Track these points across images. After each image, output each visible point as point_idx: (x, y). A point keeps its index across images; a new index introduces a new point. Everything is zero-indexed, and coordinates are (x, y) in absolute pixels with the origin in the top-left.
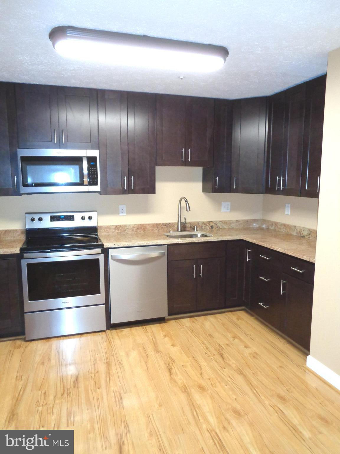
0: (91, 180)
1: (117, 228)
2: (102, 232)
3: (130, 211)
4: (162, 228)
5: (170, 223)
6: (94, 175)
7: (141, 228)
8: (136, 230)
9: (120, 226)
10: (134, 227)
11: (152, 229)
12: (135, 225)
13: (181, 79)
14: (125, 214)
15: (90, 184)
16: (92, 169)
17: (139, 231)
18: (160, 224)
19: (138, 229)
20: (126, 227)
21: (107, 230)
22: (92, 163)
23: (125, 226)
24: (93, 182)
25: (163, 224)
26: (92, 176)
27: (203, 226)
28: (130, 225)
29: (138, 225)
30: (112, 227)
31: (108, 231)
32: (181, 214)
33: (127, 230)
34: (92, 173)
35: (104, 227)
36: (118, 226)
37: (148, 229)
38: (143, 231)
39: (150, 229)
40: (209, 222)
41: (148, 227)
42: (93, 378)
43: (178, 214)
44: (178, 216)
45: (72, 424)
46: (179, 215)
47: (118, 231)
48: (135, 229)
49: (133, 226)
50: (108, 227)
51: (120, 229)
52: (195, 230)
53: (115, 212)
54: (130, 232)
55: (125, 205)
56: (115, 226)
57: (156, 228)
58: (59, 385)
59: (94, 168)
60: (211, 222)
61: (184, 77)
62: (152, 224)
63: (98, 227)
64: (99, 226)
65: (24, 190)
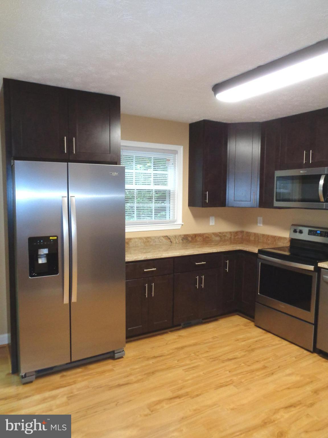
15: (326, 201)
42: (239, 366)
58: (219, 354)
65: (276, 204)
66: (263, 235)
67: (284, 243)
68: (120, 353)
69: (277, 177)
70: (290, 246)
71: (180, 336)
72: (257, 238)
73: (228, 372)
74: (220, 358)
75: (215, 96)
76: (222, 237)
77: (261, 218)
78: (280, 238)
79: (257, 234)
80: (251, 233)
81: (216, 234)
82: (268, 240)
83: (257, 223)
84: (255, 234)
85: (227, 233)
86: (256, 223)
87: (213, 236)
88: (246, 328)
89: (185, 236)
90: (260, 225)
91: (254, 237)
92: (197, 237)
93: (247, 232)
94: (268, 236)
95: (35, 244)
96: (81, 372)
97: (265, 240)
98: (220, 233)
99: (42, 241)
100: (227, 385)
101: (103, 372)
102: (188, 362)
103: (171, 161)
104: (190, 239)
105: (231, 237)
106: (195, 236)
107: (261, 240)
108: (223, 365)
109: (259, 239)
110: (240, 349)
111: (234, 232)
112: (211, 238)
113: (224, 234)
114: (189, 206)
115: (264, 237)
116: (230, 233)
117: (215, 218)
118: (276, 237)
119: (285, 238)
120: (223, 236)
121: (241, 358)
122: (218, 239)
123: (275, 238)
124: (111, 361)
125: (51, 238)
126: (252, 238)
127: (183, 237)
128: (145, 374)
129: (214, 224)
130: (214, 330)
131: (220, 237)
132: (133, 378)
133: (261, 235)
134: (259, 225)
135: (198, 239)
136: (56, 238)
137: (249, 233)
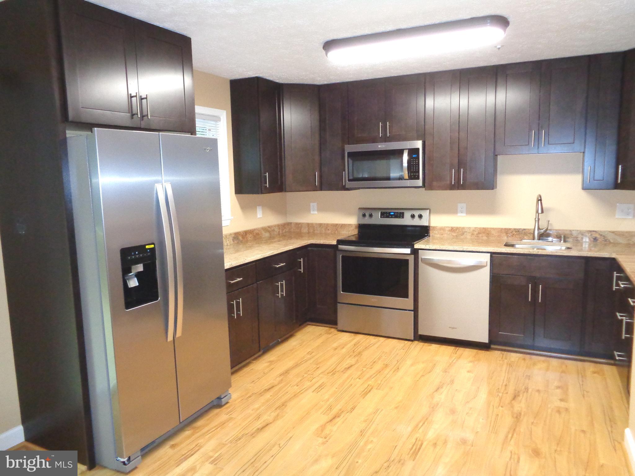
0: (412, 174)
1: (452, 230)
2: (435, 234)
3: (471, 211)
4: (513, 234)
5: (524, 229)
6: (416, 168)
7: (484, 233)
8: (477, 234)
9: (457, 228)
10: (474, 231)
11: (499, 235)
12: (476, 228)
13: (499, 48)
14: (465, 215)
15: (411, 178)
16: (413, 162)
17: (481, 235)
18: (510, 229)
19: (479, 233)
20: (464, 230)
21: (441, 231)
22: (414, 156)
23: (463, 228)
24: (415, 176)
25: (515, 229)
26: (414, 170)
27: (580, 236)
28: (469, 228)
29: (480, 228)
30: (447, 229)
31: (442, 233)
32: (539, 217)
33: (465, 233)
34: (413, 166)
35: (437, 228)
36: (455, 227)
37: (493, 234)
38: (487, 237)
39: (497, 234)
40: (591, 231)
41: (493, 232)
42: (363, 371)
43: (535, 217)
44: (534, 220)
45: (317, 392)
46: (537, 219)
47: (454, 234)
48: (475, 233)
49: (474, 229)
50: (442, 229)
51: (457, 231)
52: (562, 241)
53: (453, 211)
54: (469, 236)
55: (465, 203)
56: (450, 228)
57: (504, 234)
58: (332, 366)
59: (416, 161)
60: (593, 231)
61: (502, 46)
62: (498, 229)
63: (430, 228)
64: (432, 227)
65: (349, 184)
66: (320, 225)
67: (349, 231)
68: (227, 397)
69: (348, 153)
70: (359, 233)
71: (271, 362)
72: (312, 229)
73: (358, 380)
74: (337, 369)
75: (326, 55)
76: (271, 233)
77: (315, 204)
78: (343, 226)
79: (312, 224)
80: (303, 223)
81: (265, 229)
82: (327, 230)
83: (310, 211)
84: (308, 224)
85: (275, 227)
86: (308, 210)
87: (263, 232)
88: (330, 335)
89: (235, 235)
90: (315, 213)
91: (307, 229)
92: (248, 235)
93: (297, 224)
94: (327, 225)
95: (129, 258)
96: (193, 434)
97: (324, 230)
98: (269, 227)
99: (137, 253)
100: (370, 391)
101: (223, 424)
102: (308, 384)
103: (212, 131)
104: (240, 238)
105: (279, 232)
106: (246, 233)
107: (318, 231)
108: (346, 375)
109: (314, 231)
110: (347, 357)
111: (281, 225)
112: (261, 235)
113: (273, 229)
114: (235, 194)
115: (321, 227)
116: (278, 225)
117: (262, 207)
118: (338, 225)
119: (350, 225)
120: (272, 230)
121: (356, 363)
122: (267, 235)
123: (337, 227)
124: (216, 411)
125: (147, 247)
126: (305, 230)
127: (233, 236)
128: (276, 409)
129: (261, 216)
130: (301, 345)
131: (269, 232)
132: (266, 418)
133: (316, 224)
134: (312, 212)
135: (249, 237)
136: (152, 246)
137: (300, 224)
